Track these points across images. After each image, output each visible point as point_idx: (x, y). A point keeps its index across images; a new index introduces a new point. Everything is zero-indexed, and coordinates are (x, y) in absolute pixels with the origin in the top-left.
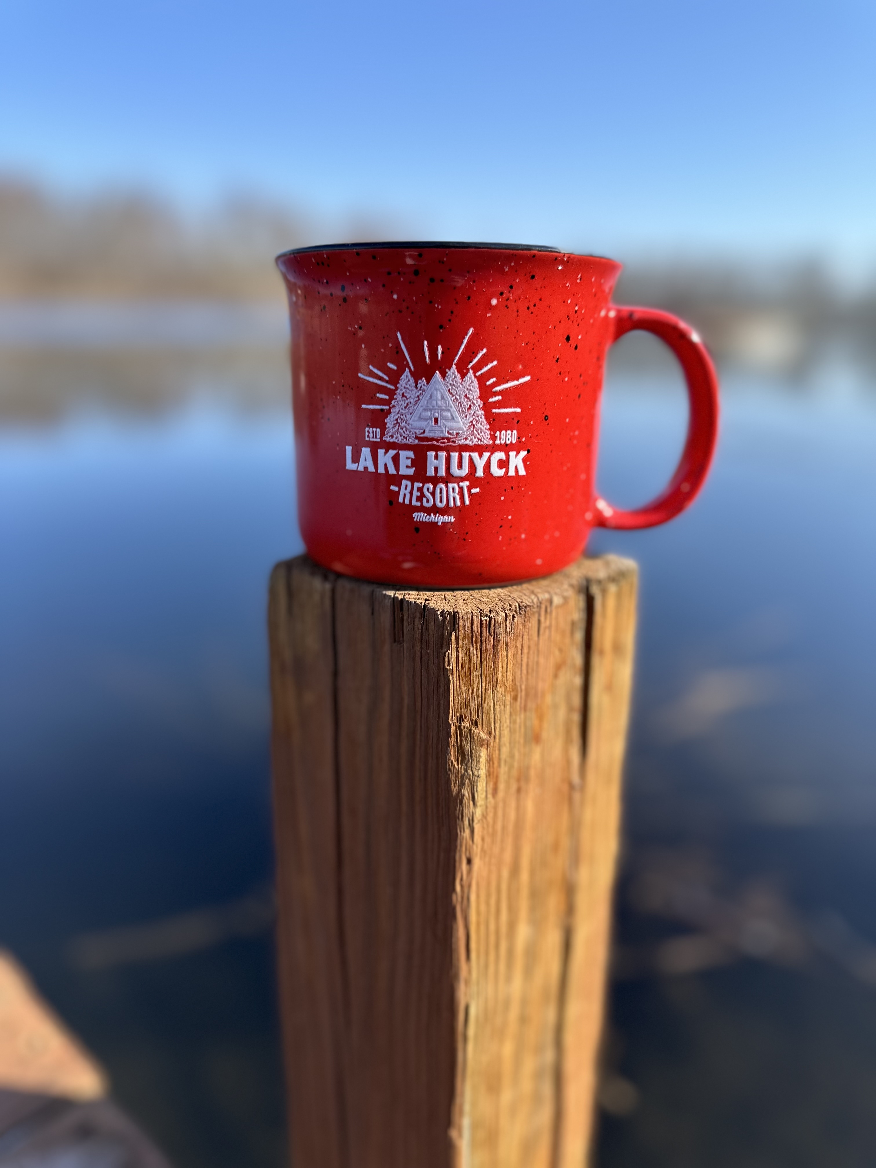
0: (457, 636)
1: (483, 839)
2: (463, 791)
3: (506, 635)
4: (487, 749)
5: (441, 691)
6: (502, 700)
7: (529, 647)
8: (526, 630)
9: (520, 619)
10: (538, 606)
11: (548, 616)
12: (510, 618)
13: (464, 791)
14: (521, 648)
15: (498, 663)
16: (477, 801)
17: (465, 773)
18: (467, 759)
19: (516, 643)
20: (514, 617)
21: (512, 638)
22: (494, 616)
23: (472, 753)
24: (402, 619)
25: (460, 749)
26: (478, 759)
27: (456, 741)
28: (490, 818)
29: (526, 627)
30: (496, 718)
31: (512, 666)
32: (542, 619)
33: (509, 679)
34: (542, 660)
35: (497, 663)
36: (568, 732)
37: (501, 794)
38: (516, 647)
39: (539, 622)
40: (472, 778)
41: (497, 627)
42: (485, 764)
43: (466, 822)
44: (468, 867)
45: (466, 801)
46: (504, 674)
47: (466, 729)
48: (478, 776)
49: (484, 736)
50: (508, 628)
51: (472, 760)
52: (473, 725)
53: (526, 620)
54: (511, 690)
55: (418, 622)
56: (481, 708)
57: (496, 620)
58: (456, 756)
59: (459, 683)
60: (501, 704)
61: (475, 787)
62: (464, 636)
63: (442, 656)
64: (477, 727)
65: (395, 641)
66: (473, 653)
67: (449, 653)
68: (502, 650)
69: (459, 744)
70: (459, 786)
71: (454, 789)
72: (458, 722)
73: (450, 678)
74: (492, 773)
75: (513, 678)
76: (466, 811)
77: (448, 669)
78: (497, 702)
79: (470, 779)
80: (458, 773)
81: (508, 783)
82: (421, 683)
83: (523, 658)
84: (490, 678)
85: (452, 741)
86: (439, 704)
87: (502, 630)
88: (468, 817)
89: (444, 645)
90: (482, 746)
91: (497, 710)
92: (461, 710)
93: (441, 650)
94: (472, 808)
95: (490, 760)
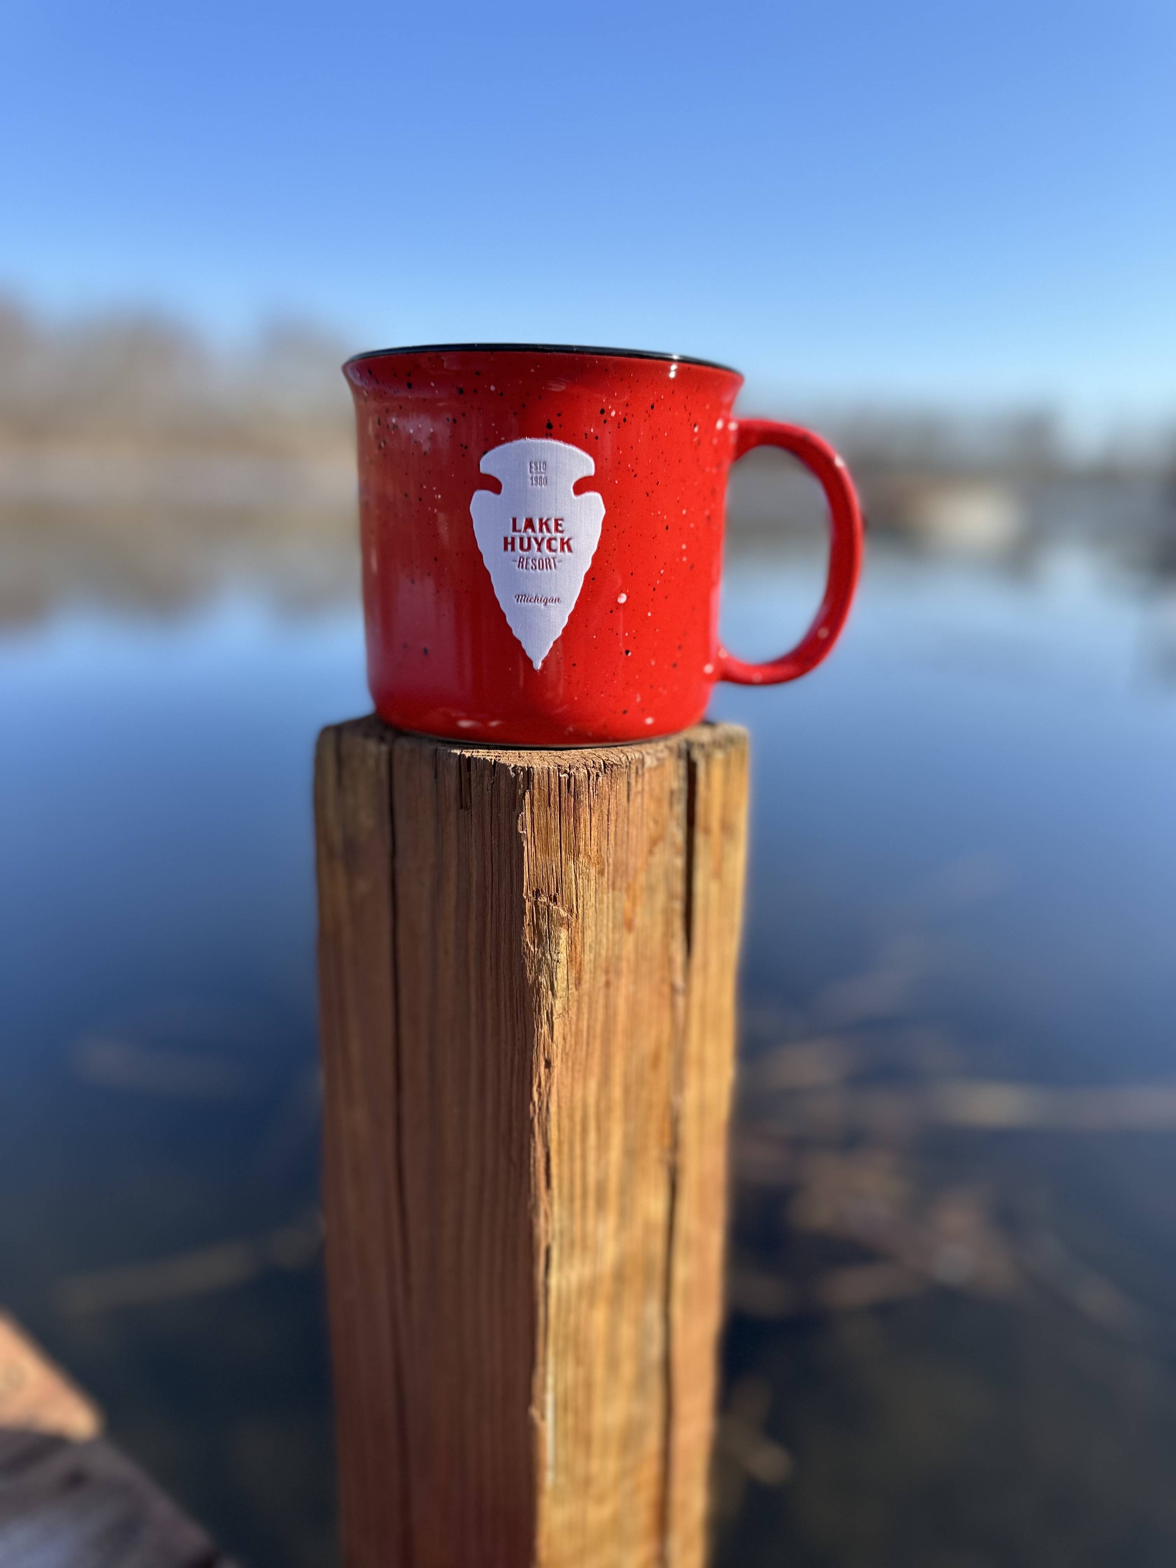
0: (532, 795)
1: (564, 1039)
2: (540, 978)
3: (589, 796)
4: (568, 930)
5: (514, 861)
6: (586, 872)
7: (617, 814)
8: (613, 792)
9: (605, 778)
10: (626, 766)
11: (640, 780)
12: (593, 777)
14: (607, 813)
15: (580, 829)
16: (556, 991)
17: (542, 958)
18: (545, 941)
19: (601, 806)
20: (598, 775)
21: (597, 801)
22: (574, 773)
23: (550, 933)
24: (470, 779)
25: (536, 929)
26: (557, 941)
27: (531, 919)
28: (573, 1013)
29: (613, 790)
30: (579, 893)
31: (596, 833)
32: (633, 782)
33: (593, 849)
34: (633, 832)
35: (578, 828)
36: (668, 923)
37: (586, 986)
38: (602, 811)
39: (629, 784)
40: (550, 963)
41: (578, 786)
42: (565, 948)
43: (544, 1017)
44: (547, 1070)
45: (544, 990)
46: (587, 843)
47: (543, 906)
48: (558, 961)
49: (564, 914)
50: (591, 788)
51: (551, 942)
52: (551, 901)
53: (613, 781)
54: (596, 862)
55: (487, 781)
56: (560, 881)
57: (577, 777)
58: (532, 937)
60: (584, 878)
61: (554, 974)
62: (540, 795)
63: (515, 819)
64: (556, 904)
65: (461, 808)
66: (551, 816)
67: (522, 815)
68: (585, 815)
69: (535, 923)
70: (535, 973)
71: (530, 977)
72: (534, 896)
73: (524, 844)
74: (574, 959)
75: (598, 848)
76: (543, 1003)
77: (521, 834)
78: (579, 875)
79: (548, 965)
80: (534, 957)
81: (594, 972)
82: (492, 853)
83: (610, 826)
84: (571, 846)
85: (527, 919)
86: (511, 877)
87: (583, 789)
88: (546, 1010)
89: (517, 807)
90: (562, 925)
91: (579, 885)
92: (537, 883)
93: (513, 812)
94: (551, 999)
95: (571, 943)
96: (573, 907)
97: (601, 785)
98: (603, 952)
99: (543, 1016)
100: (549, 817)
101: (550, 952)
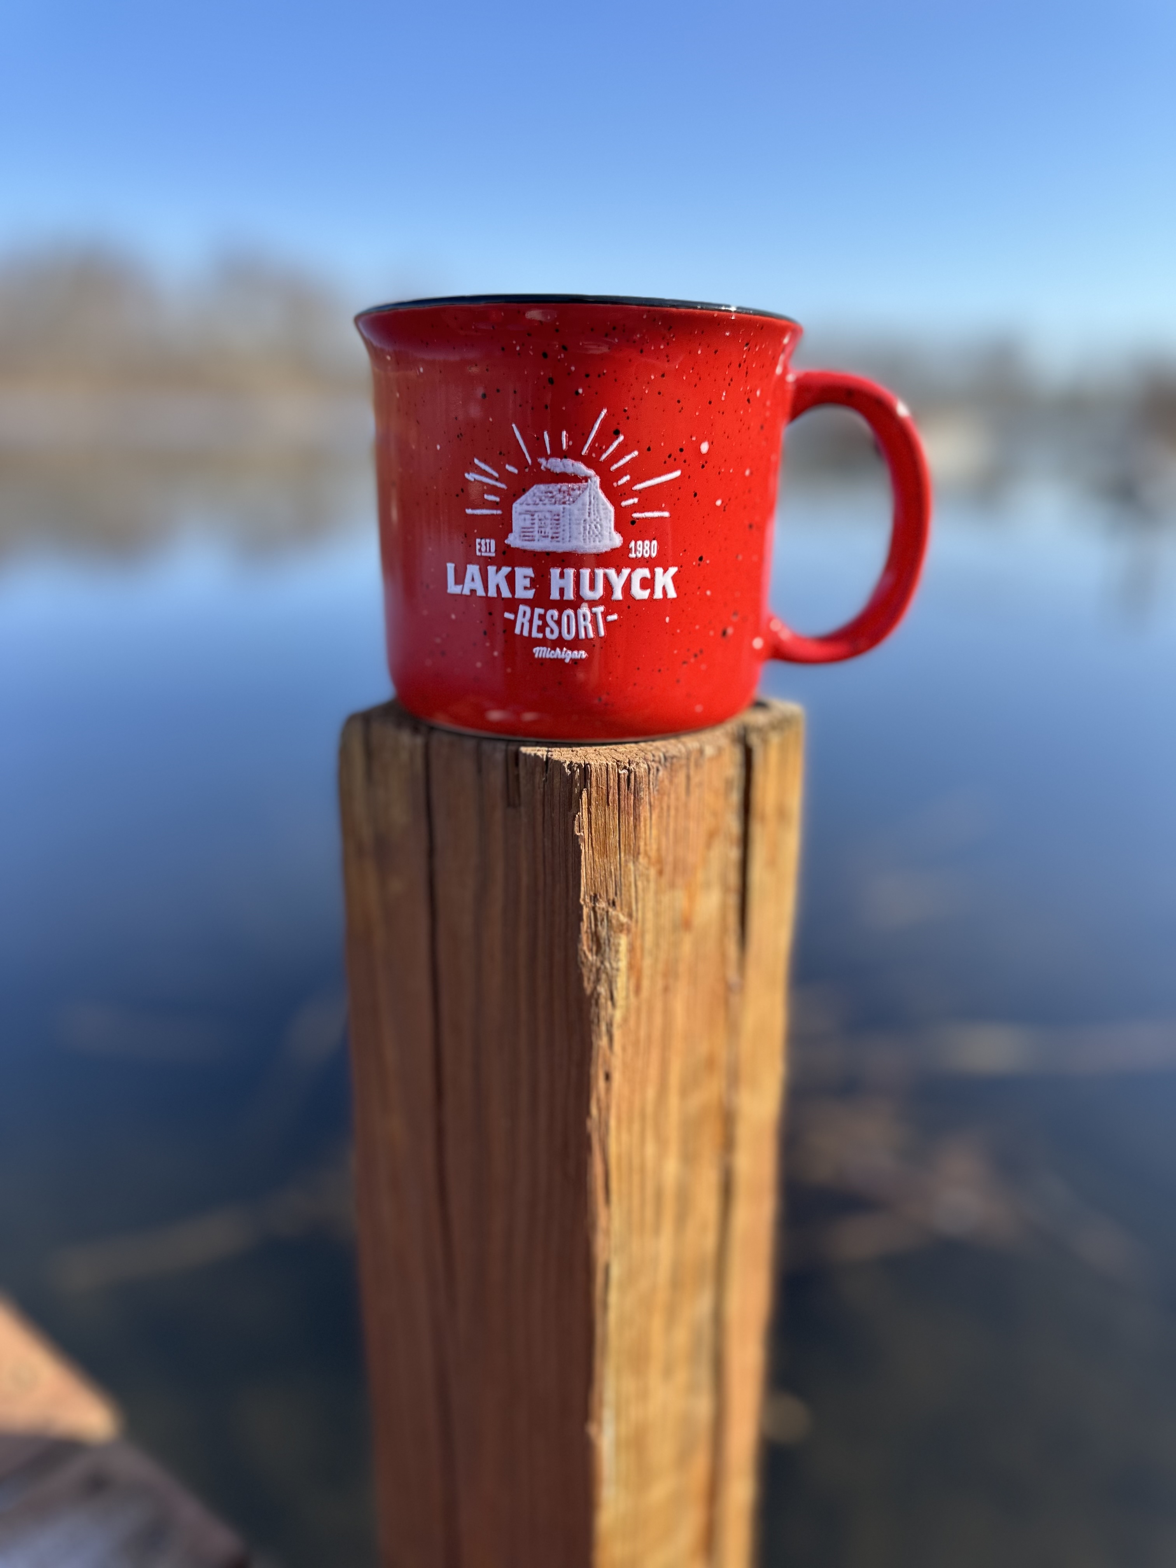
0: (589, 794)
1: (624, 1049)
2: (598, 988)
3: (649, 792)
4: (628, 936)
5: (570, 865)
6: (645, 874)
7: (677, 809)
8: (672, 786)
9: (665, 773)
10: (686, 758)
11: (699, 772)
12: (654, 771)
13: (600, 989)
14: (667, 809)
15: (640, 828)
16: (616, 1001)
17: (601, 966)
18: (604, 949)
19: (661, 803)
20: (658, 770)
21: (657, 797)
23: (609, 940)
24: (517, 777)
25: (596, 938)
26: (617, 949)
27: (589, 926)
28: (632, 1023)
30: (638, 896)
31: (656, 831)
32: (692, 773)
33: (653, 848)
34: (692, 825)
35: (638, 827)
37: (645, 993)
38: (662, 808)
39: (688, 778)
40: (609, 972)
41: (638, 782)
42: (625, 955)
44: (606, 1084)
45: (603, 1000)
46: (647, 842)
47: (601, 911)
48: (617, 970)
49: (624, 919)
50: (651, 783)
51: (610, 949)
52: (610, 905)
53: (672, 774)
54: (655, 862)
55: (539, 779)
56: (619, 884)
57: (637, 773)
58: (589, 945)
59: (592, 854)
60: (644, 880)
61: (614, 983)
62: (597, 794)
64: (615, 909)
65: (509, 806)
66: (609, 815)
67: (579, 816)
68: (644, 811)
69: (594, 929)
70: (593, 983)
71: (588, 987)
72: (591, 902)
74: (633, 966)
75: (658, 847)
76: (603, 1013)
77: (578, 836)
78: (639, 877)
79: (607, 974)
81: (653, 977)
82: (544, 856)
83: (669, 823)
84: (630, 846)
85: (584, 926)
86: (567, 881)
87: (644, 786)
88: (605, 1021)
89: (573, 807)
90: (621, 931)
91: (639, 887)
92: (595, 887)
93: (569, 813)
94: (610, 1009)
95: (631, 949)
97: (661, 779)
98: (662, 956)
99: (602, 1028)
100: (607, 817)
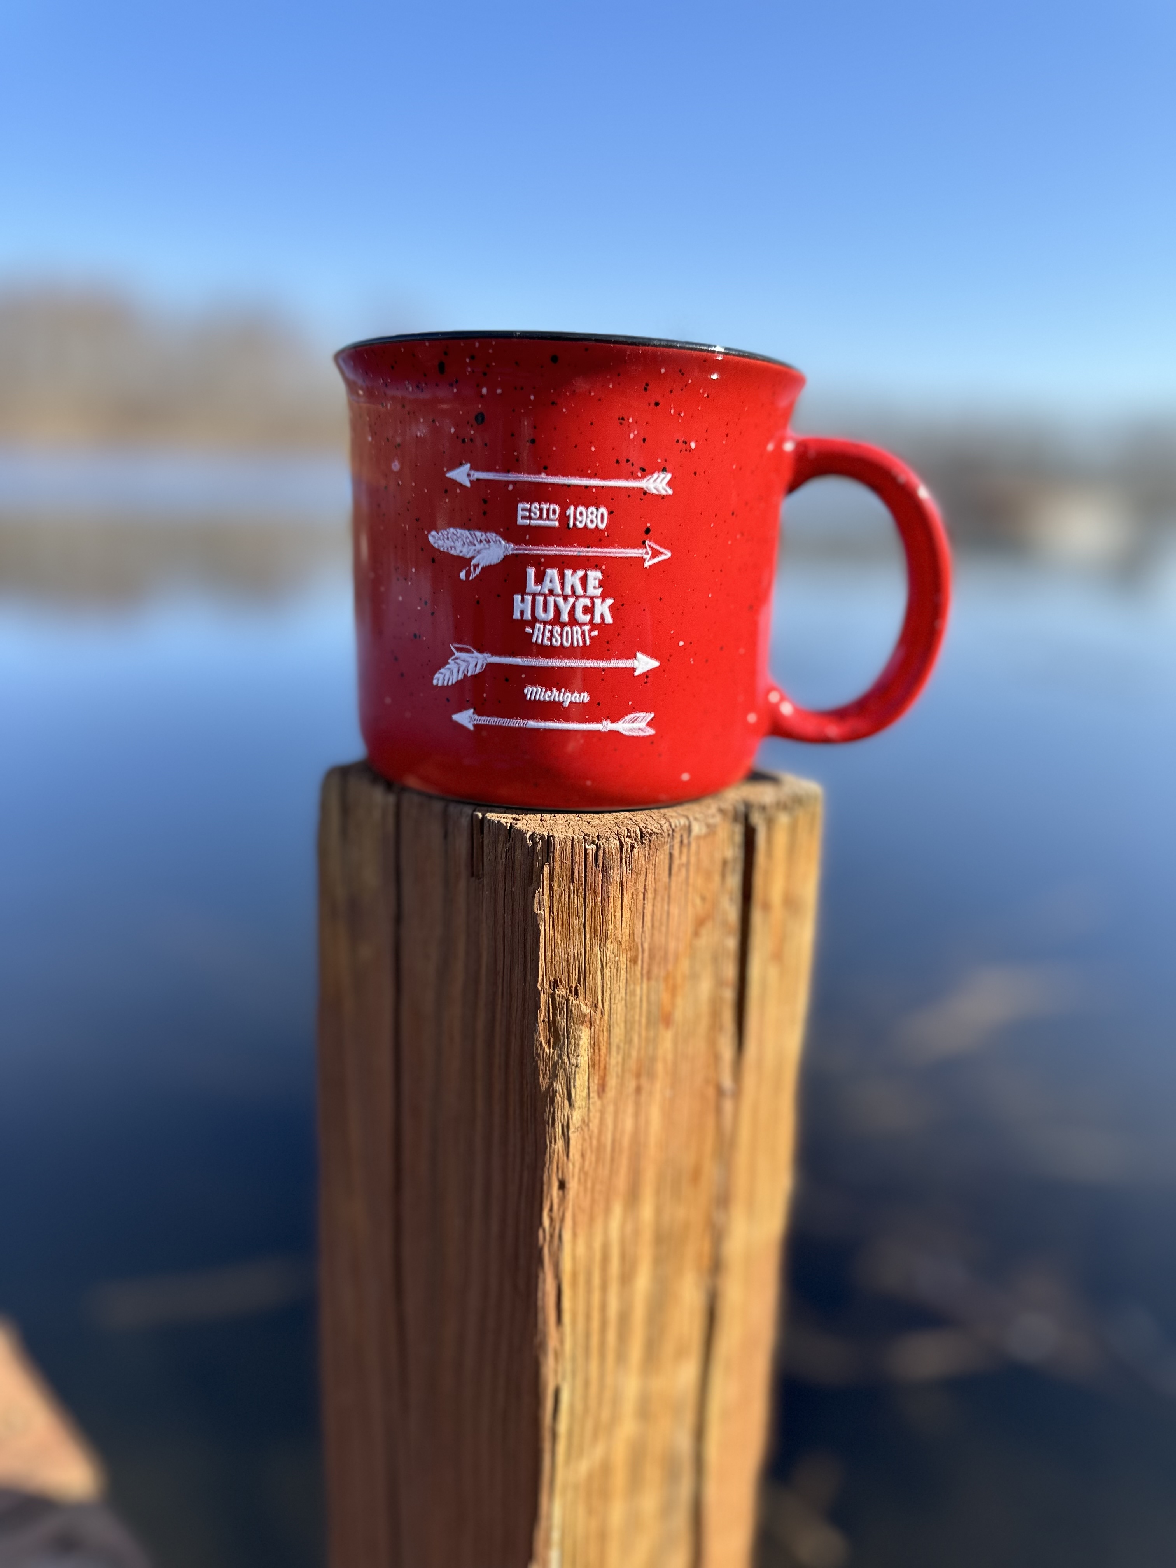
0: (552, 868)
1: (583, 1156)
3: (621, 871)
4: (591, 1029)
5: (528, 946)
6: (615, 961)
7: (655, 890)
8: (651, 866)
9: (642, 850)
10: (669, 835)
11: (685, 850)
12: (627, 849)
13: (556, 1086)
14: (643, 891)
15: (608, 909)
16: (574, 1100)
17: (558, 1060)
18: (562, 1041)
19: (635, 883)
20: (632, 846)
21: (630, 877)
22: (603, 844)
23: (569, 1032)
24: (482, 843)
25: (553, 1027)
26: (577, 1042)
27: (547, 1015)
28: (594, 1126)
29: (651, 862)
30: (605, 985)
31: (629, 915)
32: (676, 853)
33: (624, 932)
34: (675, 910)
35: (606, 909)
36: (715, 1014)
37: (611, 1093)
38: (636, 889)
39: (671, 856)
40: (568, 1068)
41: (607, 859)
42: (587, 1050)
43: (559, 1130)
44: (561, 1192)
45: (560, 1099)
46: (617, 926)
47: (561, 999)
48: (577, 1066)
50: (624, 861)
51: (569, 1043)
52: (572, 993)
53: (651, 852)
54: (627, 948)
55: (501, 849)
56: (583, 970)
57: (607, 850)
58: (547, 1036)
59: (553, 935)
60: (612, 967)
61: (572, 1081)
62: (561, 870)
63: (531, 896)
64: (578, 998)
65: (472, 875)
66: (574, 894)
67: (539, 892)
68: (614, 892)
69: (551, 1019)
70: (549, 1078)
71: (544, 1083)
72: (550, 988)
73: (540, 927)
74: (597, 1062)
75: (631, 932)
76: (558, 1114)
77: (538, 914)
78: (606, 963)
79: (565, 1069)
81: (622, 1078)
82: (504, 933)
83: (646, 906)
84: (597, 929)
85: (542, 1014)
86: (525, 962)
87: (614, 863)
88: (561, 1122)
89: (534, 881)
90: (583, 1023)
91: (606, 975)
92: (556, 972)
93: (529, 887)
94: (567, 1110)
95: (594, 1044)
96: (597, 1001)
97: (636, 857)
98: (634, 1054)
99: (557, 1130)
100: (571, 895)
101: (568, 1054)
